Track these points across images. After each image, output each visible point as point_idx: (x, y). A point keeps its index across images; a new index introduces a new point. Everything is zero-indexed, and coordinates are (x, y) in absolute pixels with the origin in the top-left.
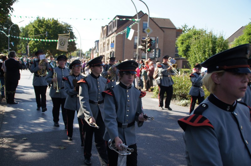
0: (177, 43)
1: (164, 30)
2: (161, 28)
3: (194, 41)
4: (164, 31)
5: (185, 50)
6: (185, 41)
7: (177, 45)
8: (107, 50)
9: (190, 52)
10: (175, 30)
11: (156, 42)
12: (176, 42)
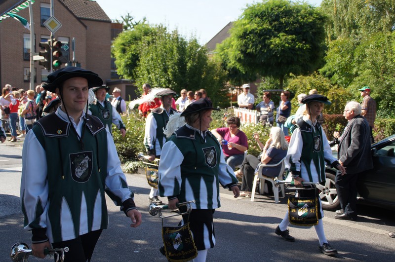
0: (114, 51)
1: (86, 23)
2: (79, 19)
3: (147, 47)
4: (86, 27)
5: (130, 63)
6: (129, 46)
7: (113, 55)
9: (140, 69)
10: (109, 24)
11: (71, 49)
12: (112, 50)
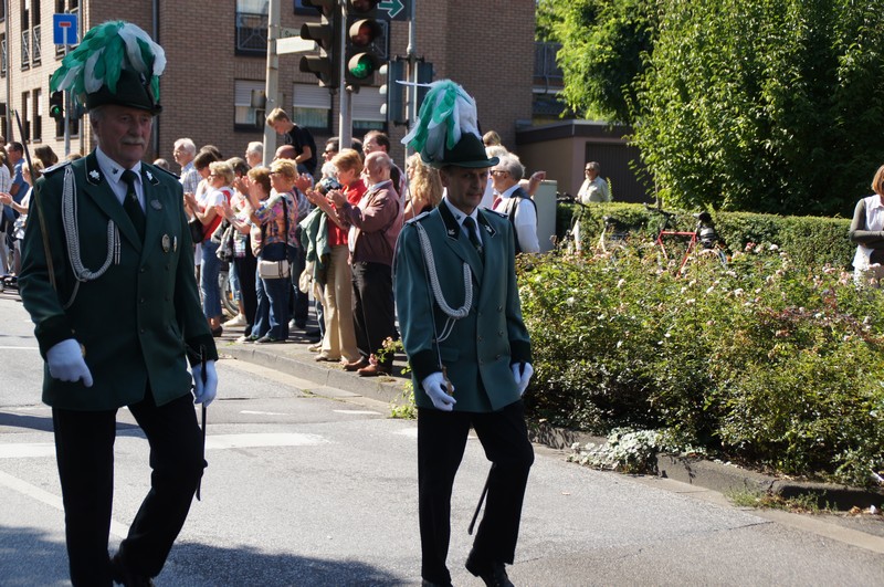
8: (25, 67)
9: (652, 81)
12: (537, 12)
